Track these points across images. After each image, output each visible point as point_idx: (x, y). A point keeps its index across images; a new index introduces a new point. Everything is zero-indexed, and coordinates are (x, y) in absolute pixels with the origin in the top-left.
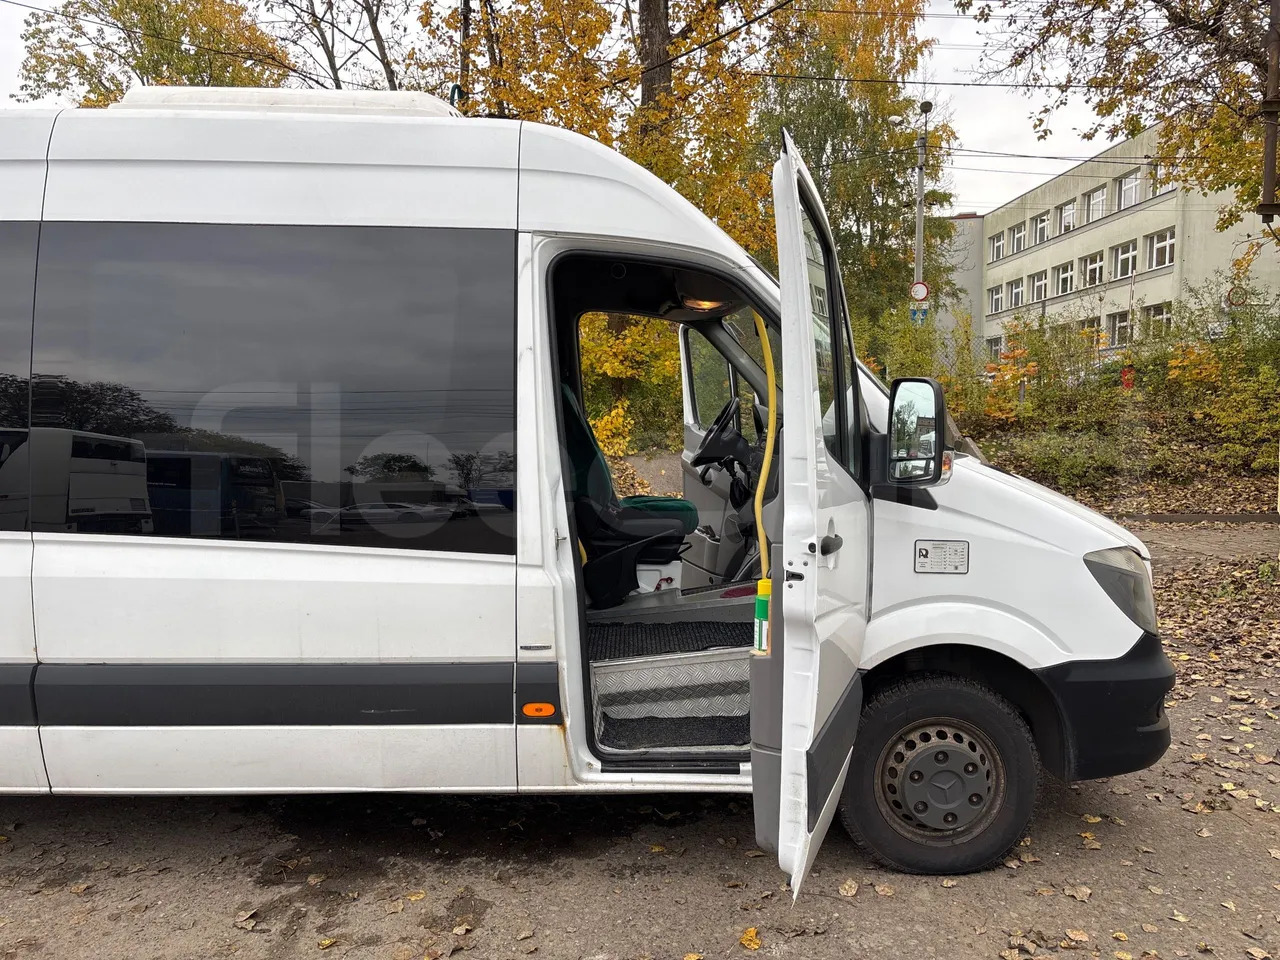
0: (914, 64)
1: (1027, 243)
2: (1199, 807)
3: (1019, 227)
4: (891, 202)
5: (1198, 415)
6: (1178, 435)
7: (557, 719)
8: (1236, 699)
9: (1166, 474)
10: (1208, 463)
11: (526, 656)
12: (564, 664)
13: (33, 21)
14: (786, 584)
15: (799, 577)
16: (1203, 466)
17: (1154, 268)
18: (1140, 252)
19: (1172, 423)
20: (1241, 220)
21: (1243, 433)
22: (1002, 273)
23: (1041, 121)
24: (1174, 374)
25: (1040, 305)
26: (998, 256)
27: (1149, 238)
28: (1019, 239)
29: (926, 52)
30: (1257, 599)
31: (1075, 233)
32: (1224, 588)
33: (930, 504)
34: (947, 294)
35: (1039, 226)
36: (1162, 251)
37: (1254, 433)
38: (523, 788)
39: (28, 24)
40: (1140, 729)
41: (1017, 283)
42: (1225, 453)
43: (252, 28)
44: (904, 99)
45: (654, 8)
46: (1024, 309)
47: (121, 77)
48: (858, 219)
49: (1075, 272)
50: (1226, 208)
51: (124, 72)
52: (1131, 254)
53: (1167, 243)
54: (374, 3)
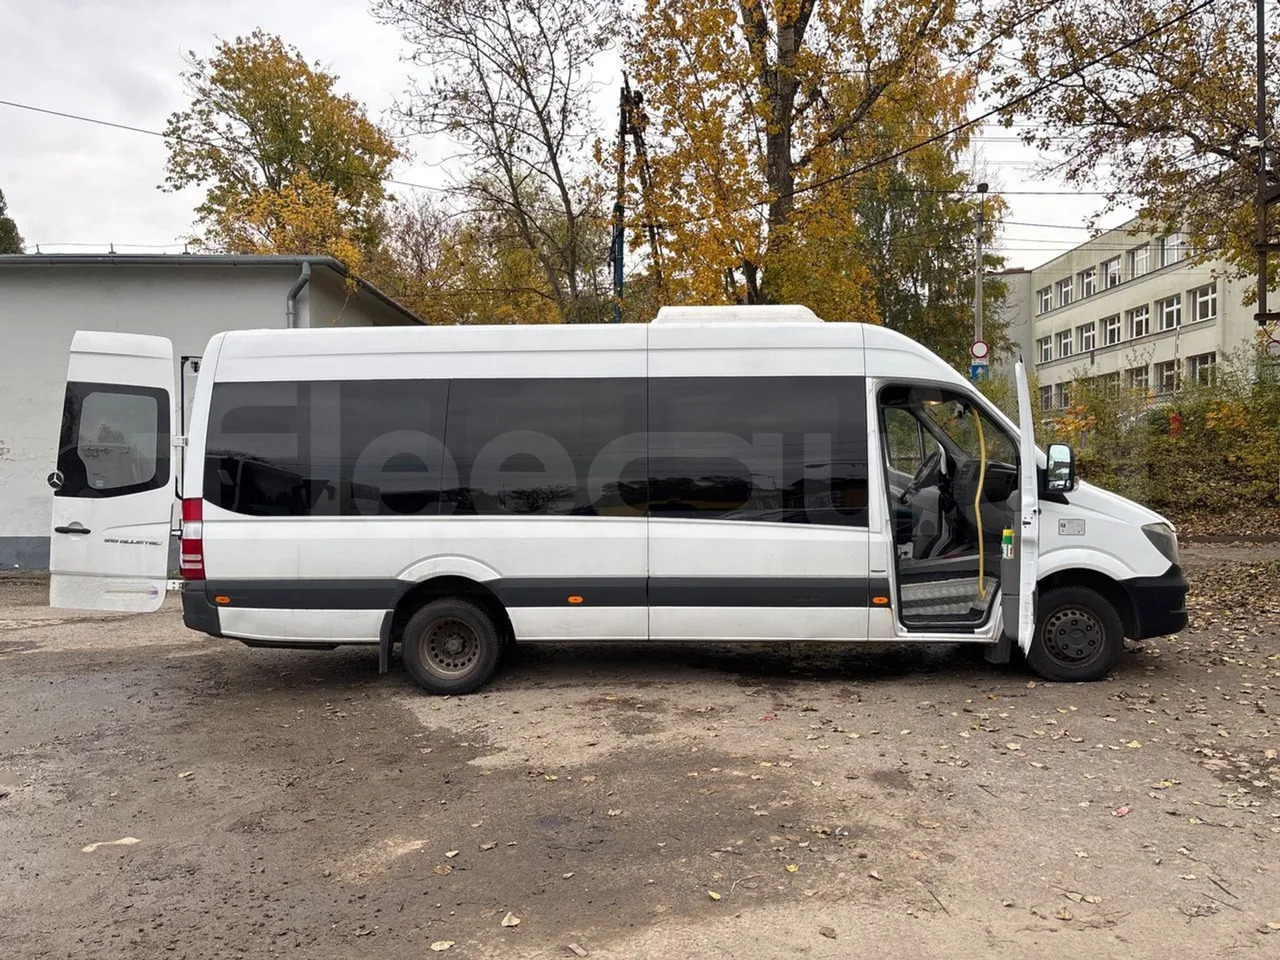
0: (966, 142)
1: (1074, 297)
3: (1066, 281)
4: (946, 265)
5: (1232, 458)
6: (1215, 475)
7: (888, 605)
8: (1238, 629)
9: (1205, 506)
10: (1241, 496)
11: (874, 575)
12: (891, 580)
13: (174, 120)
14: (1023, 527)
15: (1029, 523)
16: (1236, 499)
17: (1198, 320)
18: (1184, 305)
19: (1211, 465)
21: (1267, 472)
22: (1049, 325)
24: (1211, 424)
25: (1089, 355)
26: (1046, 309)
27: (1192, 292)
28: (1067, 293)
29: (977, 130)
31: (1121, 287)
32: (1242, 579)
33: (1066, 502)
34: (1002, 348)
35: (1086, 281)
36: (1204, 304)
38: (871, 639)
39: (170, 122)
40: (1172, 612)
41: (1066, 333)
42: (1254, 488)
43: (362, 122)
44: (958, 173)
45: (779, 143)
46: (1073, 359)
47: (248, 167)
48: (915, 280)
49: (1122, 324)
50: (1251, 289)
51: (249, 162)
52: (1175, 308)
53: (1209, 297)
54: (555, 143)
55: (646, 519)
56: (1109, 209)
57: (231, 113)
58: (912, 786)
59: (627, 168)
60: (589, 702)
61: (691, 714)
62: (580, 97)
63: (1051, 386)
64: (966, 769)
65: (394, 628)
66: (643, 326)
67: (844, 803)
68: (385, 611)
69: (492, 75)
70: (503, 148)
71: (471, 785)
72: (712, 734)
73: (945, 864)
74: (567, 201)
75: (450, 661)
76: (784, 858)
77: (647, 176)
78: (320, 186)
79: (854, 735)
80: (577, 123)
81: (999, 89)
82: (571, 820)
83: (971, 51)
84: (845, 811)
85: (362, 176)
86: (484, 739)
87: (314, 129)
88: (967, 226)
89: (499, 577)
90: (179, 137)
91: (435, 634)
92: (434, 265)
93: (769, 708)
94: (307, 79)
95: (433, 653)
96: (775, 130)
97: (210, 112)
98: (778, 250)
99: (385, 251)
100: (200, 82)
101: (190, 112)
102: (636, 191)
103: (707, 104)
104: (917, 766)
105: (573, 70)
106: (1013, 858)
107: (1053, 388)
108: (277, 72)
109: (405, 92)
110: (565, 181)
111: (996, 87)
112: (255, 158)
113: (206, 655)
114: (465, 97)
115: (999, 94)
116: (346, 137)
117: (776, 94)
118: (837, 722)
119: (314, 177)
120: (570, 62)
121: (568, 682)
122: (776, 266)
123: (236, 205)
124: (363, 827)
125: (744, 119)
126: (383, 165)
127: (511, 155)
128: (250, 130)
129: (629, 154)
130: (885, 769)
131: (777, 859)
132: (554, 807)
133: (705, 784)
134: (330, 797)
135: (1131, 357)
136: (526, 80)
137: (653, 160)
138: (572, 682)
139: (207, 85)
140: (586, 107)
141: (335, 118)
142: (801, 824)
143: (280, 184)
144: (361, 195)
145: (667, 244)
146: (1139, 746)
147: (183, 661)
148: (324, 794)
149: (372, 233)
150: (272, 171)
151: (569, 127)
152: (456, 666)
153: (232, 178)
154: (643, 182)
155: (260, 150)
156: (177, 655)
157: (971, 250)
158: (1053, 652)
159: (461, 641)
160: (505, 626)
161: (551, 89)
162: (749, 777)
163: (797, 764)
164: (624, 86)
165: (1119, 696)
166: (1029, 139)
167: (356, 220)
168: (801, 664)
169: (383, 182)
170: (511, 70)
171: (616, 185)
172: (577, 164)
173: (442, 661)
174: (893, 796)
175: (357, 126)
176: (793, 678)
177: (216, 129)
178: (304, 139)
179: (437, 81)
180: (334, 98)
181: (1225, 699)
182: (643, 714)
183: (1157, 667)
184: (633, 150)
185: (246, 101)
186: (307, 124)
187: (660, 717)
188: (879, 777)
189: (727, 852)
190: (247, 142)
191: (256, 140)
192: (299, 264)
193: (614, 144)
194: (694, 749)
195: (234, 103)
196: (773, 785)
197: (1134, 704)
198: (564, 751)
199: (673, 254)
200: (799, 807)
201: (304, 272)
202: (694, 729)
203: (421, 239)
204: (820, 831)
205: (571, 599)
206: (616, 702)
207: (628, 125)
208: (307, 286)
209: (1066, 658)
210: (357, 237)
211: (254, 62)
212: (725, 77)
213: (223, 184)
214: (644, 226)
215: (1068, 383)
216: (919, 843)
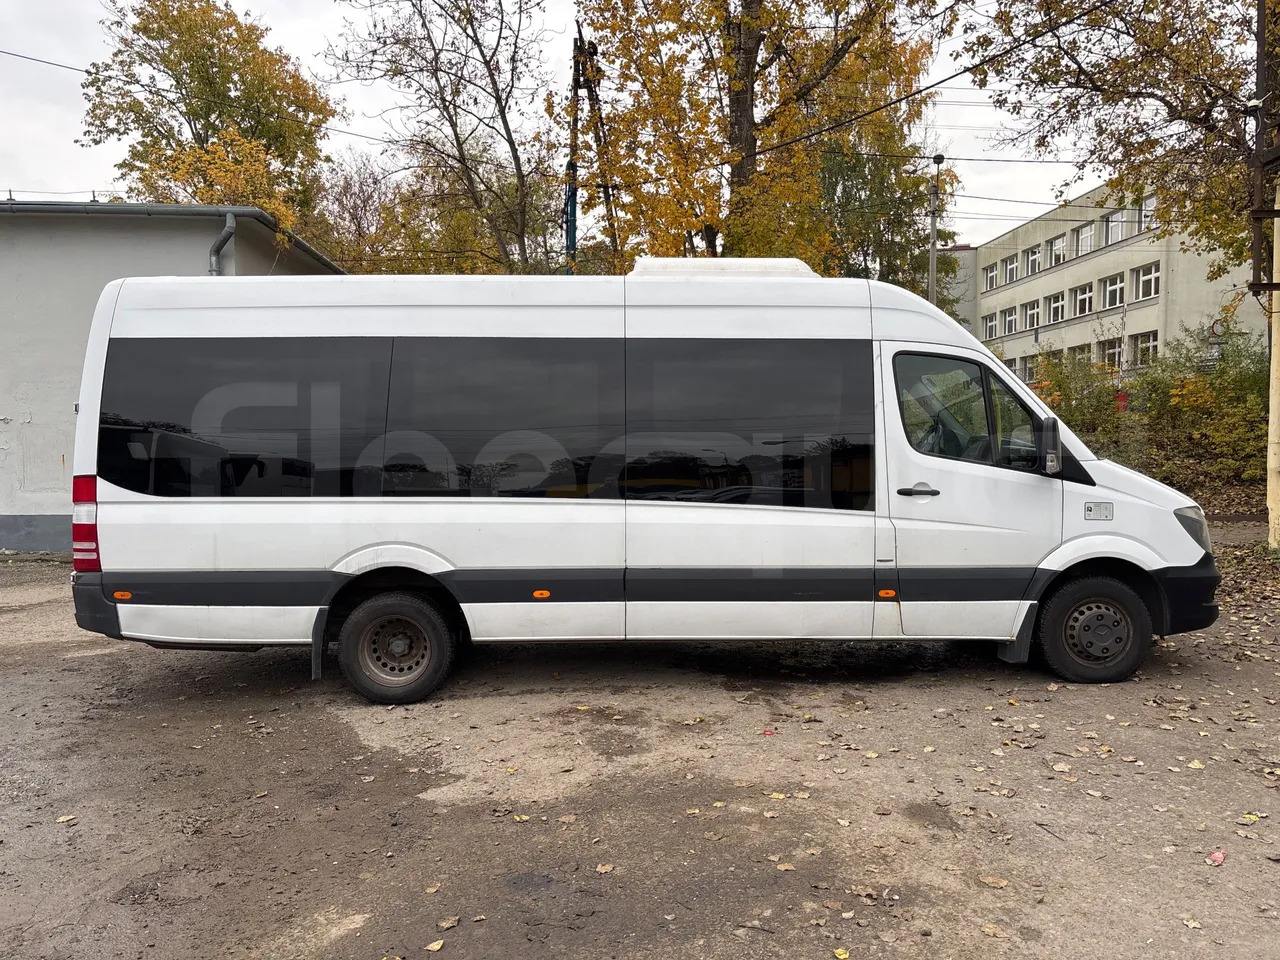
0: (919, 114)
1: (1019, 273)
2: (1232, 660)
3: (1012, 259)
4: (897, 239)
5: (1196, 435)
6: (1180, 452)
7: (895, 599)
8: (1247, 618)
10: (1206, 474)
11: (880, 565)
16: (1202, 477)
17: (1141, 299)
18: (1127, 285)
19: (1175, 442)
20: (1228, 272)
21: (1234, 450)
22: (995, 302)
23: (1062, 192)
24: (1174, 401)
25: (1033, 332)
26: (991, 286)
27: (1136, 271)
28: (1012, 270)
29: (930, 103)
30: (1254, 568)
31: (1065, 266)
32: (1229, 562)
33: (1092, 484)
35: (1031, 258)
36: (1147, 283)
37: (1243, 450)
38: (876, 637)
39: (89, 73)
41: (1011, 311)
42: (1221, 466)
43: (296, 77)
44: (911, 146)
45: (742, 101)
46: (1018, 336)
47: (173, 122)
48: (866, 254)
49: (1066, 302)
50: (1216, 263)
51: (174, 117)
52: (1118, 286)
53: (1152, 276)
54: (504, 96)
55: (623, 501)
56: (1079, 178)
57: (155, 65)
58: (957, 825)
59: (580, 124)
60: (559, 713)
61: (677, 727)
62: (531, 45)
63: (1014, 360)
64: (1013, 800)
65: (328, 627)
66: (619, 278)
67: (883, 851)
68: (318, 608)
69: (435, 18)
70: (449, 98)
71: (425, 828)
72: (707, 754)
73: (1031, 944)
74: (516, 158)
75: (395, 664)
76: (828, 937)
77: (601, 134)
78: (250, 142)
79: (872, 755)
80: (527, 75)
81: (971, 49)
82: (552, 880)
83: (934, 14)
84: (886, 862)
85: (297, 134)
86: (438, 763)
87: (244, 83)
88: (919, 199)
89: (452, 568)
90: (98, 89)
91: (377, 634)
92: (373, 229)
93: (766, 718)
94: (237, 31)
95: (375, 655)
96: (738, 86)
97: (132, 63)
98: (742, 213)
99: (321, 214)
100: (122, 31)
101: (110, 62)
102: (589, 148)
103: (665, 59)
104: (957, 798)
105: (524, 16)
106: (1111, 932)
107: (1018, 361)
108: (204, 22)
109: (341, 35)
110: (514, 136)
111: (967, 46)
112: (181, 113)
113: (111, 655)
114: (406, 42)
115: (971, 53)
116: (278, 93)
117: (740, 48)
118: (847, 737)
119: (244, 133)
120: (520, 7)
121: (531, 687)
122: (740, 230)
123: (160, 162)
124: (287, 895)
125: (705, 75)
126: (318, 125)
127: (455, 107)
128: (175, 83)
129: (582, 110)
130: (919, 801)
131: (819, 938)
132: (528, 860)
133: (710, 825)
134: (246, 849)
135: (1098, 331)
136: (472, 26)
137: (608, 117)
138: (538, 687)
139: (130, 35)
140: (537, 57)
141: (267, 72)
142: (838, 883)
143: (207, 141)
144: (295, 157)
145: (624, 207)
146: (1202, 767)
147: (82, 661)
148: (238, 845)
149: (306, 196)
150: (199, 126)
151: (519, 79)
152: (401, 670)
153: (155, 134)
154: (597, 139)
155: (186, 105)
156: (77, 655)
157: (925, 223)
158: (1076, 649)
159: (408, 642)
160: (460, 624)
161: (500, 37)
162: (761, 814)
163: (816, 794)
164: (577, 36)
165: (1155, 702)
166: (1000, 103)
167: (291, 182)
168: (790, 662)
169: (318, 141)
170: (457, 14)
171: (569, 142)
172: (527, 118)
173: (385, 665)
174: (939, 840)
175: (289, 81)
176: (787, 680)
177: (138, 82)
178: (233, 94)
179: (375, 26)
180: (265, 51)
181: (1270, 704)
182: (622, 728)
183: (1180, 664)
184: (586, 106)
185: (170, 52)
186: (236, 77)
187: (642, 732)
188: (917, 812)
189: (753, 928)
190: (172, 96)
191: (182, 93)
192: (222, 216)
193: (567, 98)
194: (689, 777)
195: (158, 54)
196: (791, 825)
197: (1174, 711)
198: (533, 780)
199: (629, 216)
200: (828, 857)
201: (228, 225)
202: (684, 749)
203: (359, 202)
204: (864, 894)
205: (537, 594)
206: (589, 712)
207: (582, 79)
208: (232, 239)
209: (1089, 657)
210: (292, 199)
211: (179, 11)
212: (686, 27)
213: (145, 139)
214: (599, 186)
215: (1033, 357)
216: (991, 911)
